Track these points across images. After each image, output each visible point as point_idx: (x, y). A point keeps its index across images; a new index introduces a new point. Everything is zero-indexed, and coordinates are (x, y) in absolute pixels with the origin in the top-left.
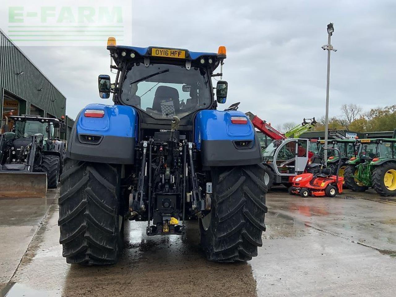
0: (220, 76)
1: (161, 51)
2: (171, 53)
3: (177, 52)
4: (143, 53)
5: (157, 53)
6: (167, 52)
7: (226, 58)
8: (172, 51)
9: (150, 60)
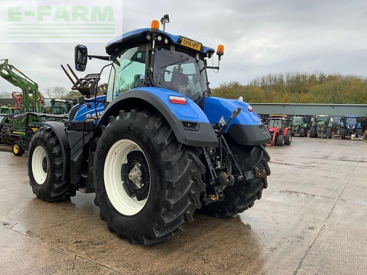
0: (217, 69)
1: (187, 41)
2: (193, 45)
3: (196, 44)
4: (175, 41)
5: (184, 43)
6: (190, 43)
7: (223, 55)
8: (194, 42)
9: (175, 47)
